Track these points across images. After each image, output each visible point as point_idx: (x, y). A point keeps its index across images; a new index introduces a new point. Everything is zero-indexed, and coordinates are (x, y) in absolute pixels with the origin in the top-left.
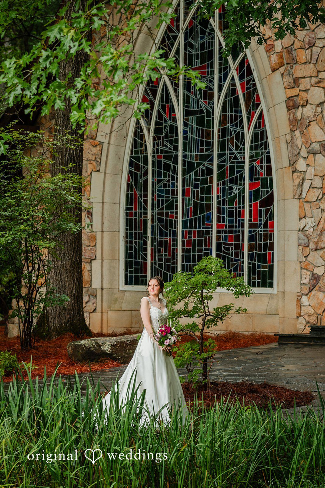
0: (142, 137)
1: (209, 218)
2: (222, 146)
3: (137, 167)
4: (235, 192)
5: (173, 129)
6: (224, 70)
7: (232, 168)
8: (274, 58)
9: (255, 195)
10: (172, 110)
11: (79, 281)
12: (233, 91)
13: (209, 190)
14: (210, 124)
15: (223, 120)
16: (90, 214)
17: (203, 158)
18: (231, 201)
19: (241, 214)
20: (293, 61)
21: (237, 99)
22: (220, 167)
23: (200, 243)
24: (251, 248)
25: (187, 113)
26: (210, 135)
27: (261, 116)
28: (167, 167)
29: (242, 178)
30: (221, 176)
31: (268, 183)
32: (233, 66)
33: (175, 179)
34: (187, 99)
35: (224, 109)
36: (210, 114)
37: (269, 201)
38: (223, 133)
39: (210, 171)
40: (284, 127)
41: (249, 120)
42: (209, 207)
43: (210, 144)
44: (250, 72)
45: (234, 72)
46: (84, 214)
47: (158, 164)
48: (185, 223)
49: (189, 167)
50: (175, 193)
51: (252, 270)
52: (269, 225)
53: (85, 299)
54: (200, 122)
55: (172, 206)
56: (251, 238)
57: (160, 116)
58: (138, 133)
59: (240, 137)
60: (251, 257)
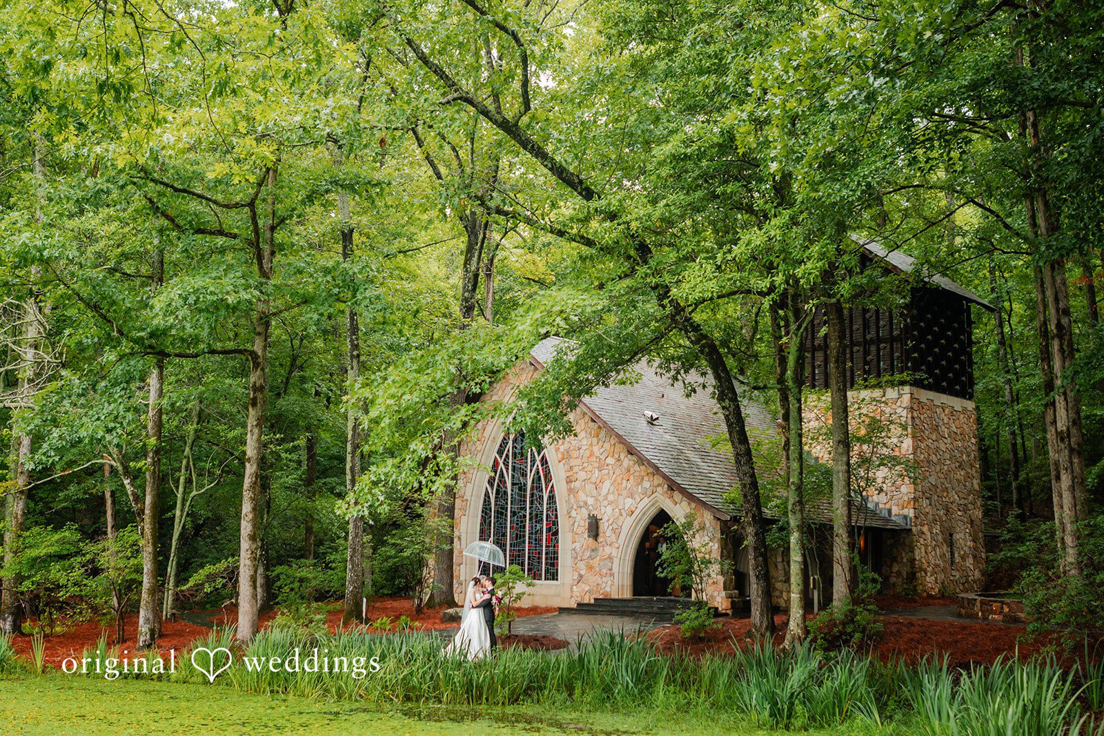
0: (489, 497)
1: (524, 542)
2: (532, 503)
3: (486, 514)
4: (538, 528)
5: (506, 493)
6: (533, 461)
7: (537, 515)
8: (560, 456)
9: (549, 530)
10: (505, 482)
11: (452, 577)
12: (538, 473)
13: (524, 527)
14: (525, 490)
15: (532, 489)
16: (459, 538)
17: (521, 509)
18: (536, 532)
19: (541, 540)
20: (569, 457)
21: (540, 477)
22: (530, 514)
23: (519, 556)
24: (546, 559)
25: (513, 484)
26: (525, 496)
27: (552, 487)
28: (502, 514)
29: (542, 519)
30: (531, 519)
31: (555, 523)
32: (538, 459)
33: (506, 520)
34: (513, 476)
35: (533, 483)
36: (525, 485)
37: (556, 533)
38: (532, 495)
39: (525, 516)
40: (565, 493)
41: (546, 489)
42: (524, 536)
43: (525, 501)
44: (547, 463)
45: (538, 463)
46: (456, 540)
47: (497, 512)
48: (511, 544)
49: (513, 514)
50: (506, 528)
51: (547, 571)
52: (556, 546)
53: (455, 586)
54: (520, 489)
55: (504, 535)
56: (547, 554)
57: (498, 485)
58: (487, 495)
59: (541, 497)
60: (546, 564)
